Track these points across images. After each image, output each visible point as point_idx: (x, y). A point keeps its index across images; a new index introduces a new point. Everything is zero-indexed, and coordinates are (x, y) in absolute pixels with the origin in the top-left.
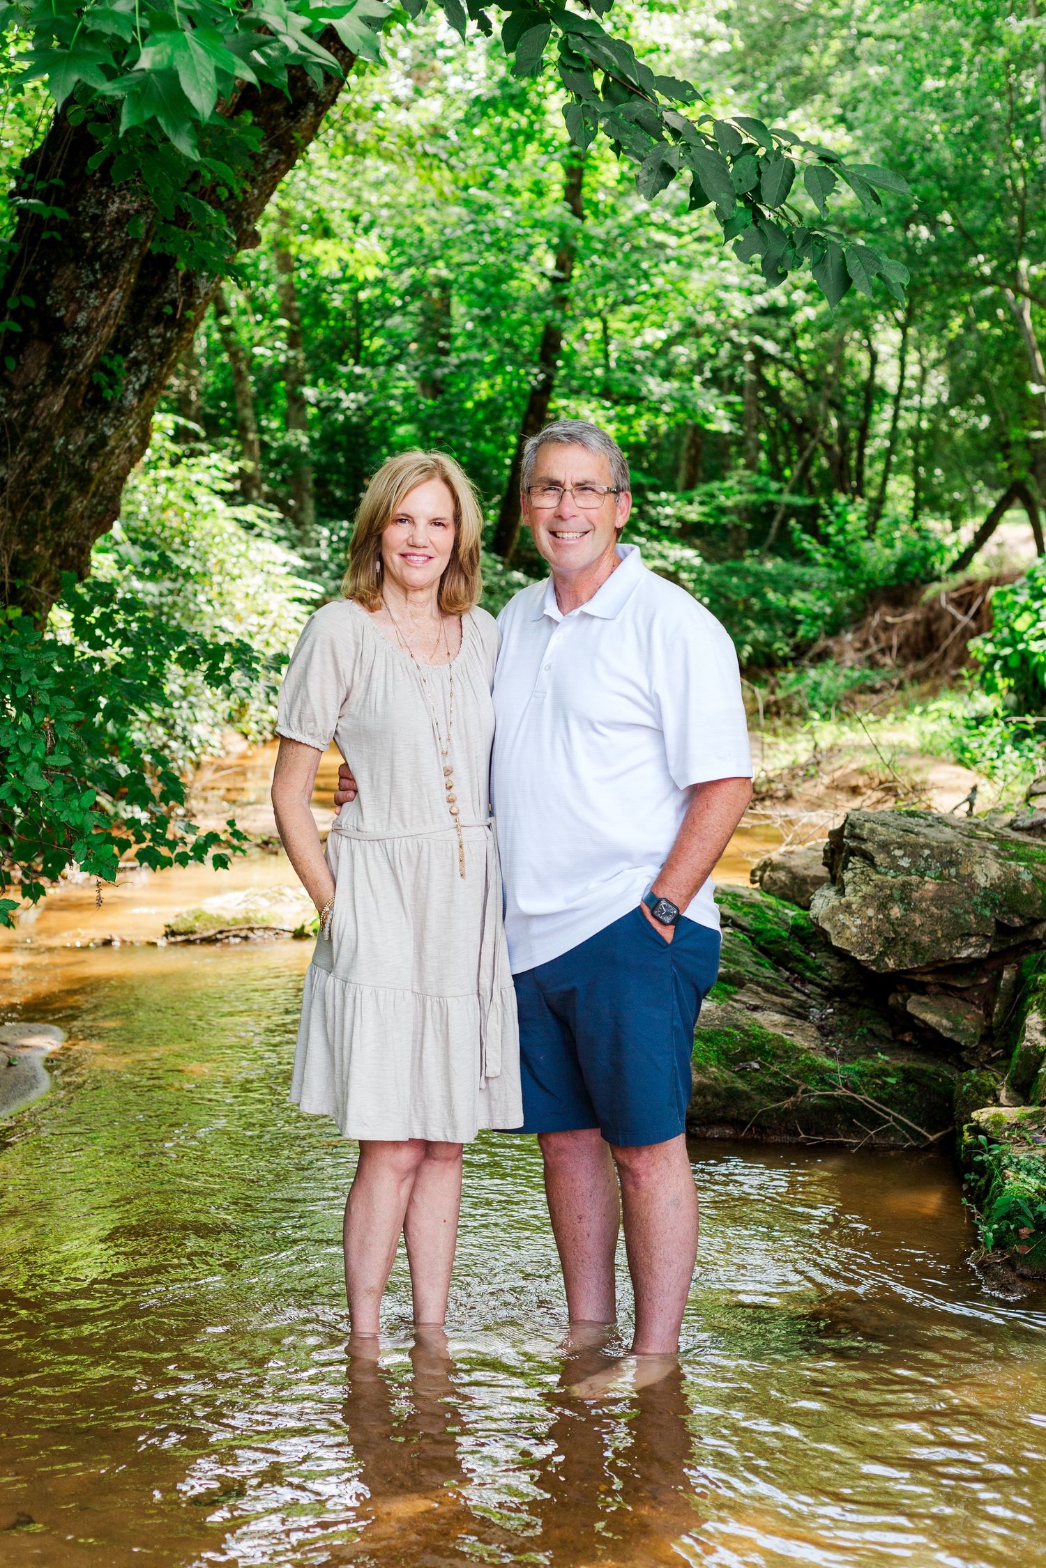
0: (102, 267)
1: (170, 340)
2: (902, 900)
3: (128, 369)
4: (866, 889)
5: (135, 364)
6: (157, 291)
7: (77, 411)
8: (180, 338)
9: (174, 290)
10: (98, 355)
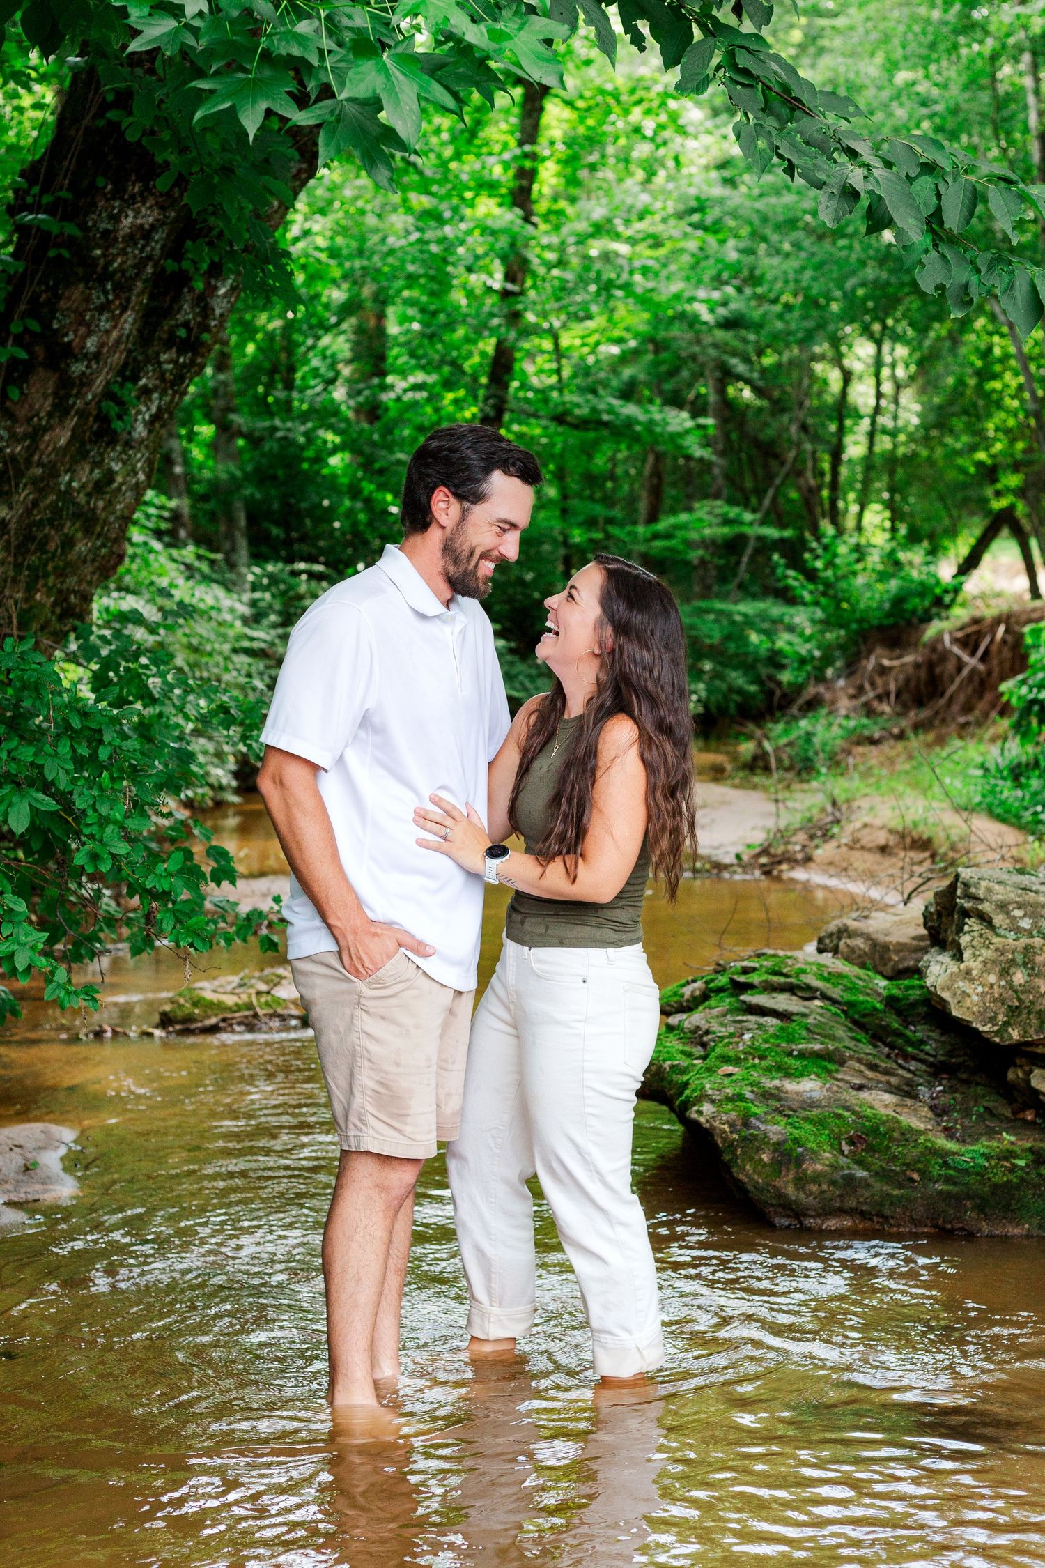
0: (114, 288)
1: (184, 365)
2: (1025, 964)
3: (138, 398)
4: (987, 954)
5: (146, 392)
6: (169, 312)
7: (83, 444)
8: (193, 362)
9: (187, 312)
10: (108, 383)
